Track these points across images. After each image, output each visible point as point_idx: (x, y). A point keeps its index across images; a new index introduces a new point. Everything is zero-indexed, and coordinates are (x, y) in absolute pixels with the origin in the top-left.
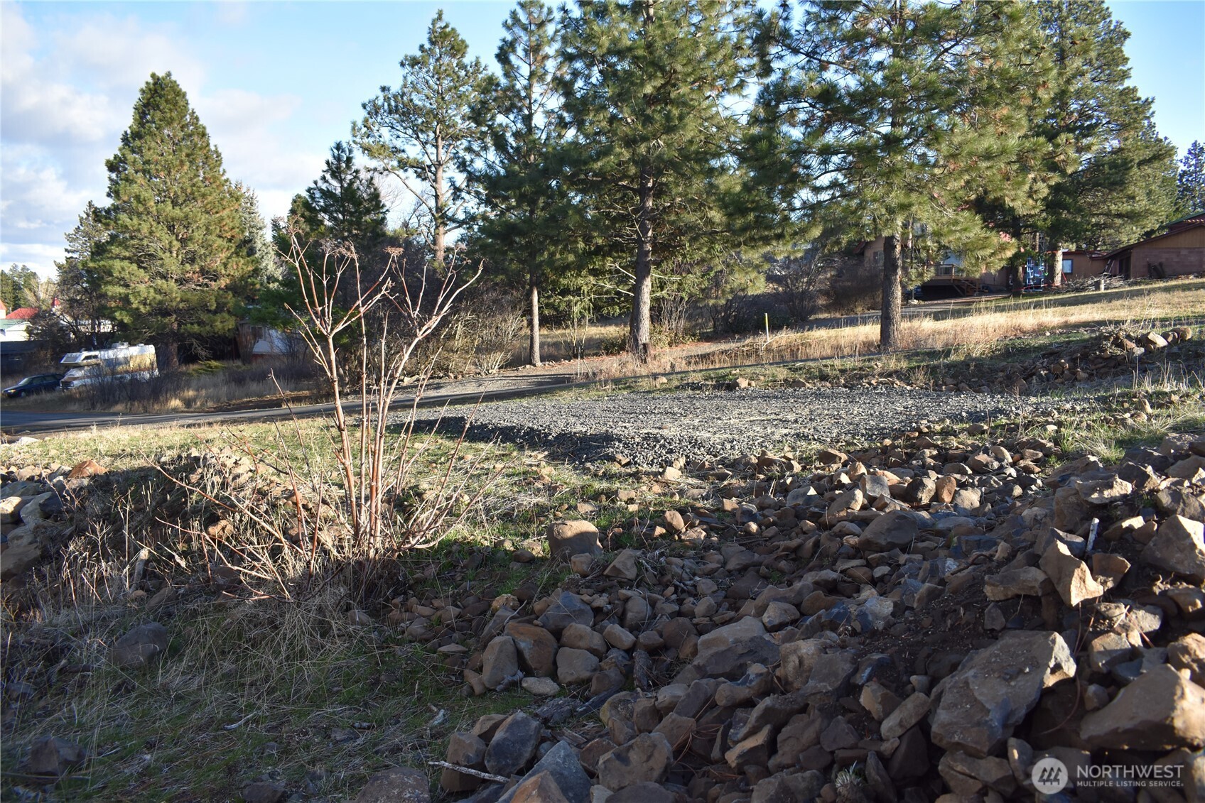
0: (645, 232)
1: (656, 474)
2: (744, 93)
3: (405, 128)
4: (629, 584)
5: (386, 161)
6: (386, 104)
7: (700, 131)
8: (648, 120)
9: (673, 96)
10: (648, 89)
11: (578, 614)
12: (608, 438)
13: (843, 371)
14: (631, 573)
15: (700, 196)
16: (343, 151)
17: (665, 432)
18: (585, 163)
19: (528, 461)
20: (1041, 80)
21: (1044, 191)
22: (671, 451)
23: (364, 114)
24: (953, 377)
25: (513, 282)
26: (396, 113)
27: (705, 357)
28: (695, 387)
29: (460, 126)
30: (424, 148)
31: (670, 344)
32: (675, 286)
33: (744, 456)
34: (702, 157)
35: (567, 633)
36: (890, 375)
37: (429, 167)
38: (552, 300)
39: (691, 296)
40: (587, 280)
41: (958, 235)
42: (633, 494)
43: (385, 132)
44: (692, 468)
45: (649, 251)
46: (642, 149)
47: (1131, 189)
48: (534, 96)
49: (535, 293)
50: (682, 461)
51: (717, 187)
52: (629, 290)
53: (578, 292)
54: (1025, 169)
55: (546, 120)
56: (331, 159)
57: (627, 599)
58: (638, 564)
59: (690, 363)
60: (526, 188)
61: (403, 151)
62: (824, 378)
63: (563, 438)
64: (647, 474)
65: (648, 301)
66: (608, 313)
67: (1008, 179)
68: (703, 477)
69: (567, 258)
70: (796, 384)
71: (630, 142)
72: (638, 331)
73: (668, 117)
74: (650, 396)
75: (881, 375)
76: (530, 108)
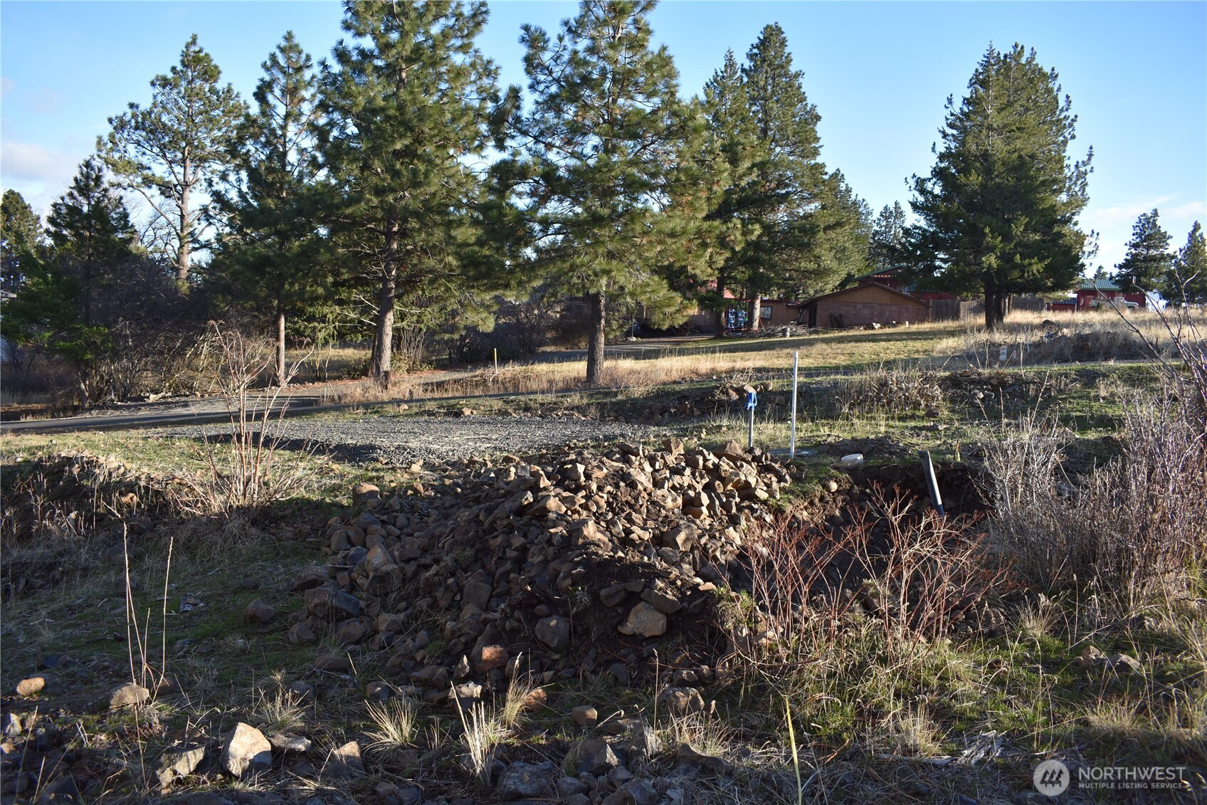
0: (389, 272)
1: (405, 469)
2: (484, 154)
3: (152, 146)
4: (397, 511)
5: (131, 178)
6: (133, 121)
7: (443, 185)
8: (396, 174)
9: (419, 152)
10: (398, 146)
11: (375, 523)
12: (372, 448)
13: (542, 405)
14: (398, 507)
15: (441, 243)
16: (93, 169)
17: (410, 445)
18: (338, 208)
19: (319, 462)
20: (716, 179)
21: (720, 262)
22: (414, 456)
23: (110, 129)
24: (616, 411)
25: (263, 307)
26: (143, 129)
27: (440, 385)
28: (431, 414)
29: (208, 149)
30: (171, 167)
31: (408, 371)
32: (415, 318)
33: (460, 459)
34: (442, 210)
35: (369, 530)
36: (572, 409)
37: (175, 186)
38: (297, 326)
39: (428, 328)
40: (332, 309)
41: (648, 295)
42: (393, 478)
43: (131, 148)
44: (427, 466)
45: (392, 288)
46: (390, 199)
47: (817, 251)
48: (290, 135)
49: (283, 320)
50: (421, 462)
51: (454, 238)
52: (371, 320)
53: (323, 319)
54: (704, 245)
55: (299, 157)
56: (79, 177)
57: (396, 517)
58: (401, 504)
59: (427, 390)
60: (281, 226)
61: (149, 168)
62: (527, 409)
63: (340, 447)
64: (400, 468)
65: (390, 333)
66: (351, 340)
67: (690, 253)
68: (433, 471)
69: (316, 290)
70: (505, 413)
71: (379, 192)
72: (380, 360)
73: (415, 173)
74: (395, 420)
75: (566, 409)
76: (284, 146)
